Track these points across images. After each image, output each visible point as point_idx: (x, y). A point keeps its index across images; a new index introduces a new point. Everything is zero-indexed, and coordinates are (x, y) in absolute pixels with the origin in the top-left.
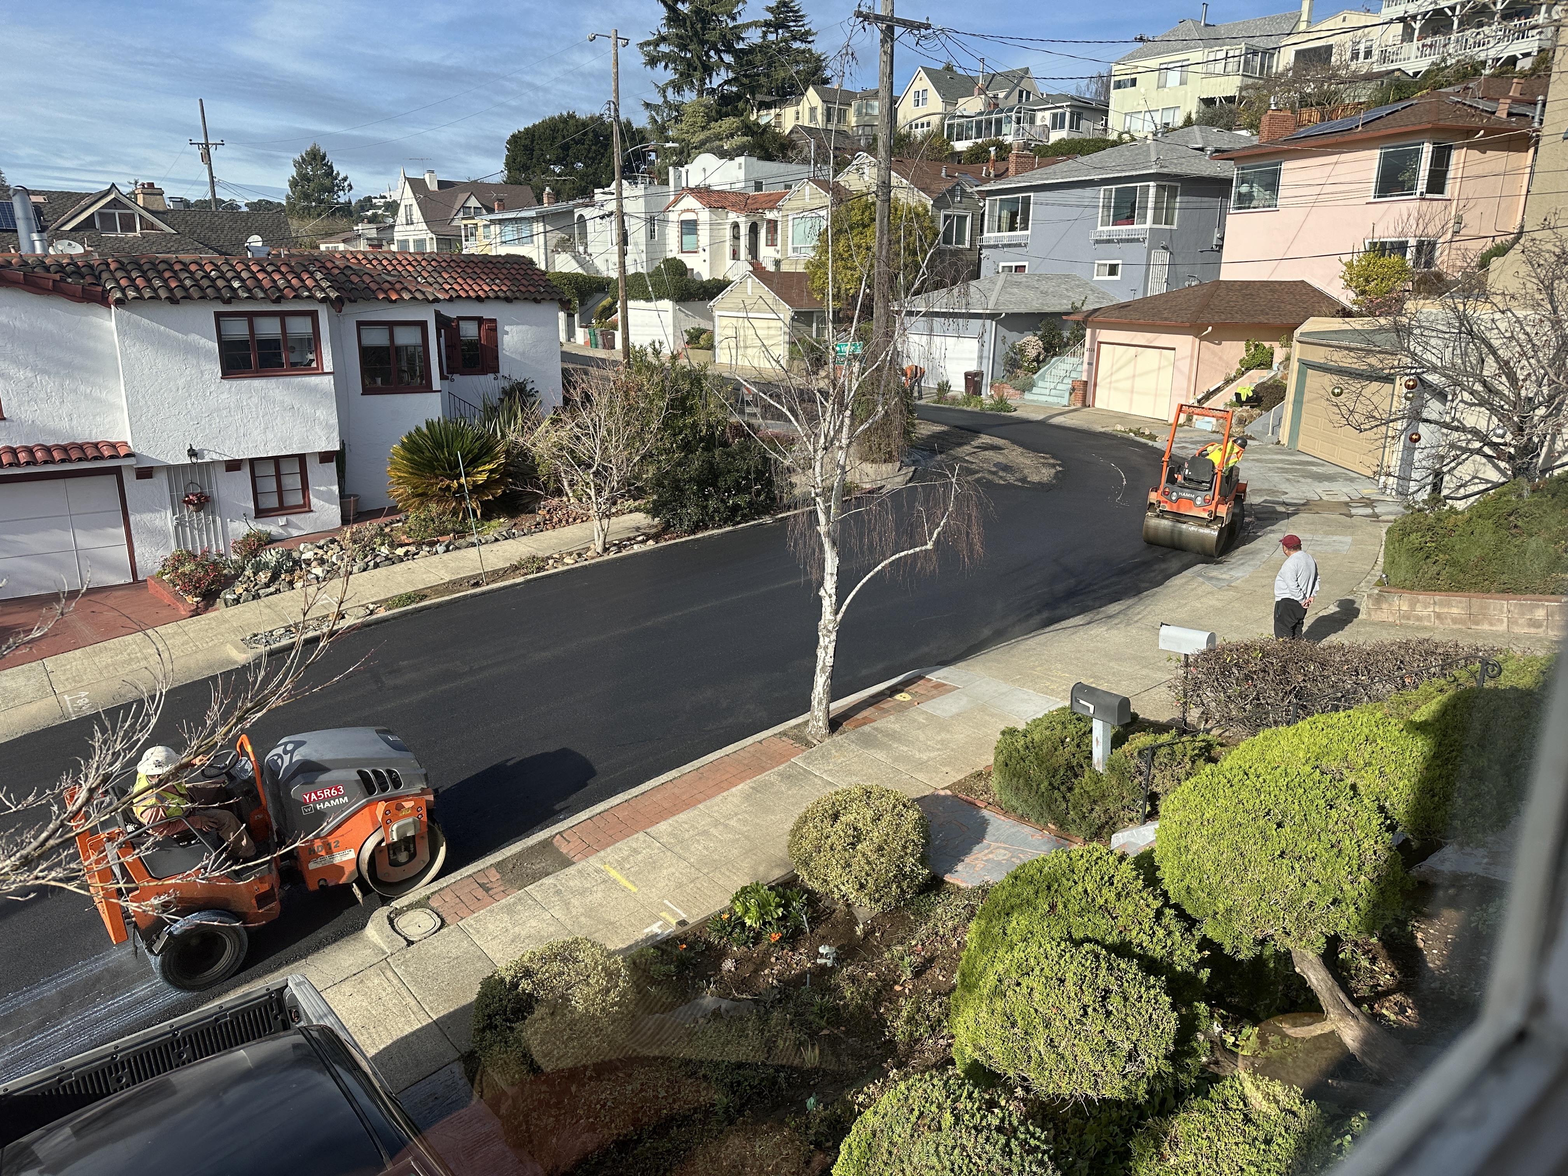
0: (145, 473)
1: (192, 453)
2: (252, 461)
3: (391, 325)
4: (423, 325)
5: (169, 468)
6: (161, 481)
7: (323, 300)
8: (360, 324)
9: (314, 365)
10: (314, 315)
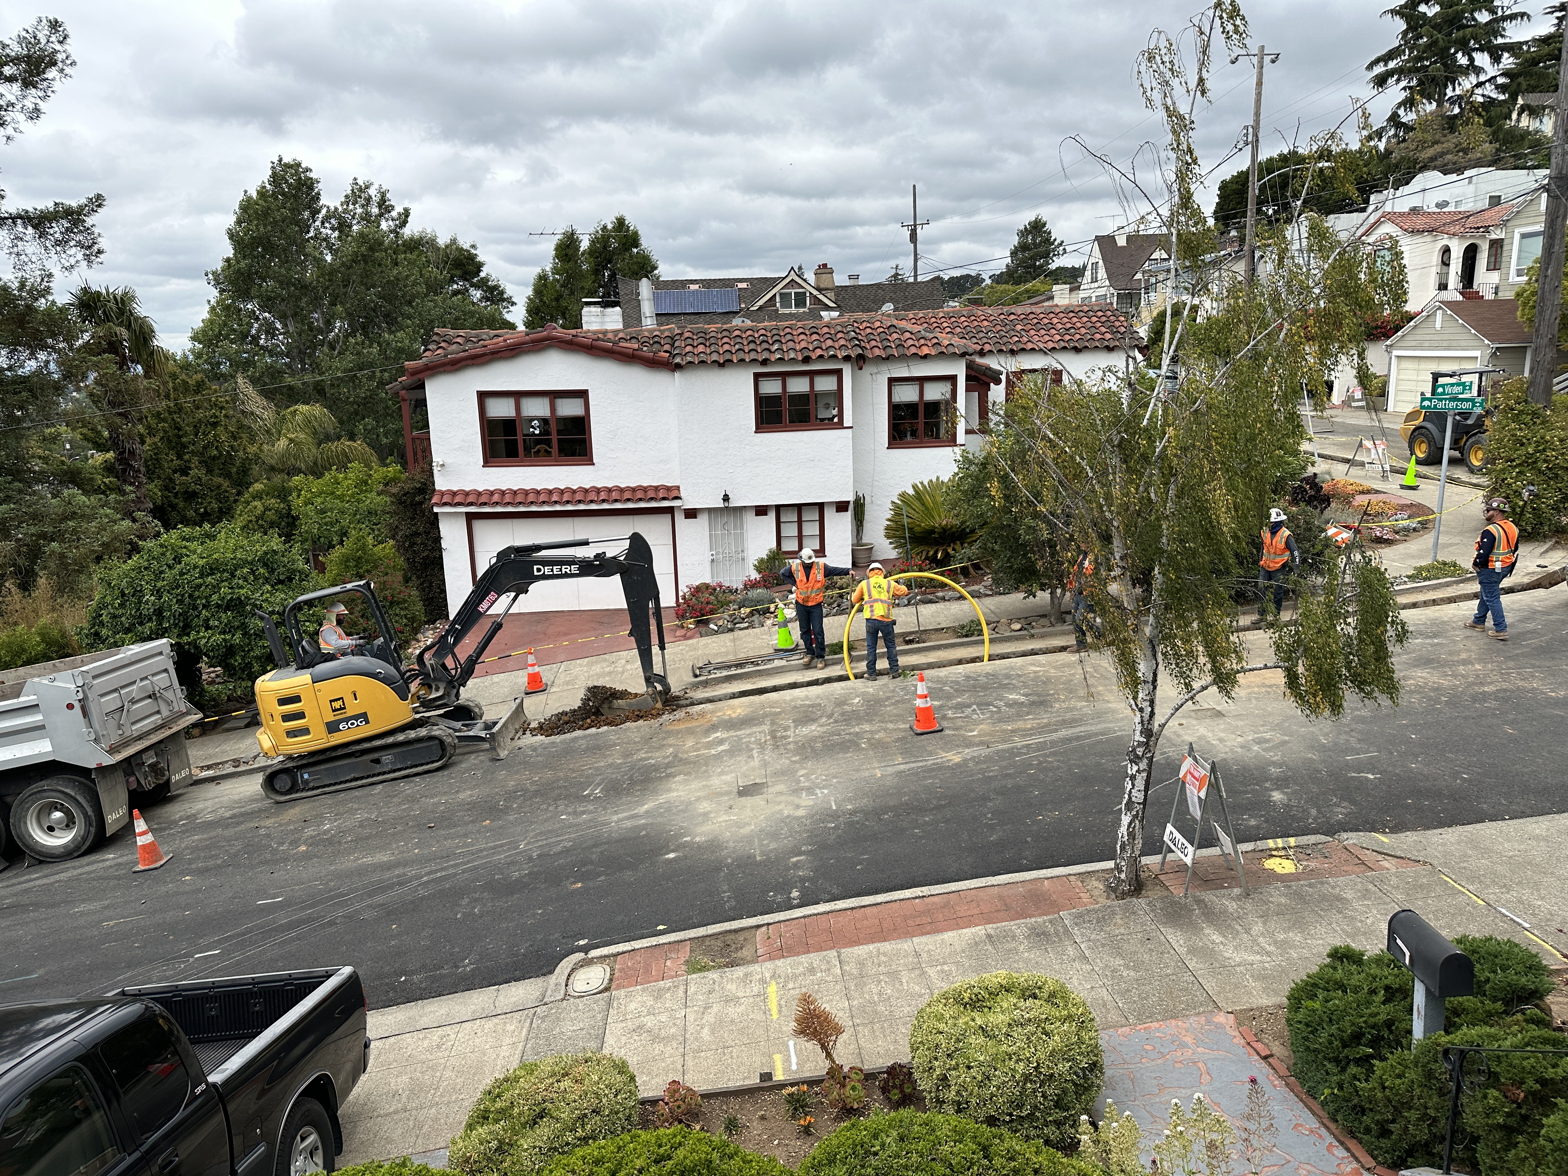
0: (691, 514)
1: (726, 498)
2: (778, 508)
3: (922, 381)
4: (953, 379)
5: (710, 510)
6: (703, 521)
7: (847, 358)
8: (892, 381)
9: (836, 420)
10: (839, 373)
